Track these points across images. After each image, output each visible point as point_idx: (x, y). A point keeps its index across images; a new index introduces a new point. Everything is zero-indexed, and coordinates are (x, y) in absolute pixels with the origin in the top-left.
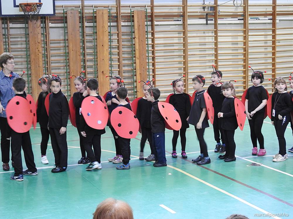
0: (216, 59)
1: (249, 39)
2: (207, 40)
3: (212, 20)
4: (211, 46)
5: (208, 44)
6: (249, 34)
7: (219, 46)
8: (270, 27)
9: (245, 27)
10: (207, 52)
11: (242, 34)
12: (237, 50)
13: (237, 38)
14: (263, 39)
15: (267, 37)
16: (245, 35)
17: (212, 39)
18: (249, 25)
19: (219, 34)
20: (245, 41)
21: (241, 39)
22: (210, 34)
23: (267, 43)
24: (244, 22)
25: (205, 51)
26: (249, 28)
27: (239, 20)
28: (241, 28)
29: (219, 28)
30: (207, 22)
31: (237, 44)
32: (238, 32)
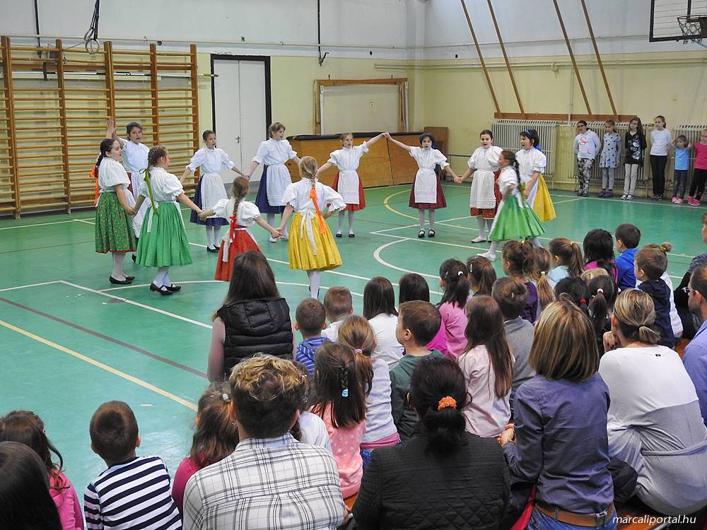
0: (63, 136)
1: (116, 106)
2: (47, 106)
3: (54, 73)
4: (54, 116)
5: (49, 112)
6: (116, 97)
7: (67, 116)
8: (149, 87)
9: (108, 86)
10: (48, 125)
11: (104, 97)
12: (98, 122)
13: (97, 103)
14: (138, 105)
15: (144, 103)
16: (109, 99)
17: (56, 103)
18: (115, 83)
19: (66, 97)
20: (109, 108)
21: (103, 105)
22: (52, 96)
23: (144, 111)
24: (107, 78)
25: (45, 122)
26: (115, 88)
27: (97, 74)
28: (103, 87)
29: (66, 86)
30: (45, 76)
31: (98, 112)
32: (98, 95)
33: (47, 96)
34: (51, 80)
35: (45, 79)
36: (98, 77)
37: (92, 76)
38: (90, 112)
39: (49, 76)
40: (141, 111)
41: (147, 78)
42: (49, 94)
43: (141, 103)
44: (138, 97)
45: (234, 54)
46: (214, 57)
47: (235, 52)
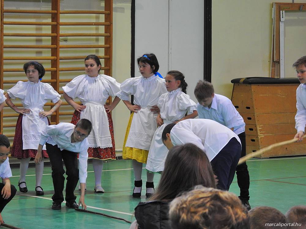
40: (37, 41)
43: (37, 29)
44: (33, 21)
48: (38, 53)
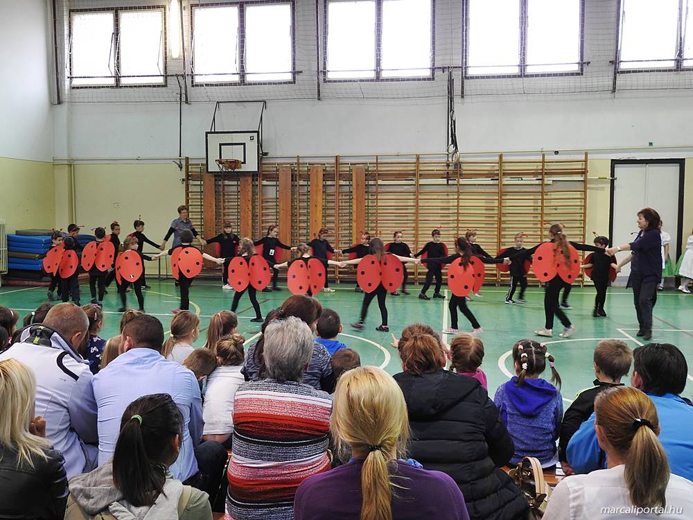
2: (451, 204)
3: (455, 180)
4: (453, 211)
5: (451, 209)
6: (504, 197)
7: (460, 211)
8: (539, 189)
11: (497, 197)
15: (537, 202)
17: (455, 202)
18: (505, 187)
21: (496, 203)
22: (456, 197)
25: (449, 216)
26: (505, 190)
27: (491, 180)
28: (495, 190)
29: (462, 189)
30: (448, 182)
32: (495, 195)
33: (451, 197)
34: (453, 185)
35: (448, 184)
36: (492, 182)
37: (488, 181)
38: (486, 209)
39: (450, 182)
40: (534, 209)
41: (537, 182)
42: (453, 195)
43: (534, 202)
44: (532, 197)
45: (638, 159)
46: (614, 162)
47: (639, 156)
48: (534, 217)
